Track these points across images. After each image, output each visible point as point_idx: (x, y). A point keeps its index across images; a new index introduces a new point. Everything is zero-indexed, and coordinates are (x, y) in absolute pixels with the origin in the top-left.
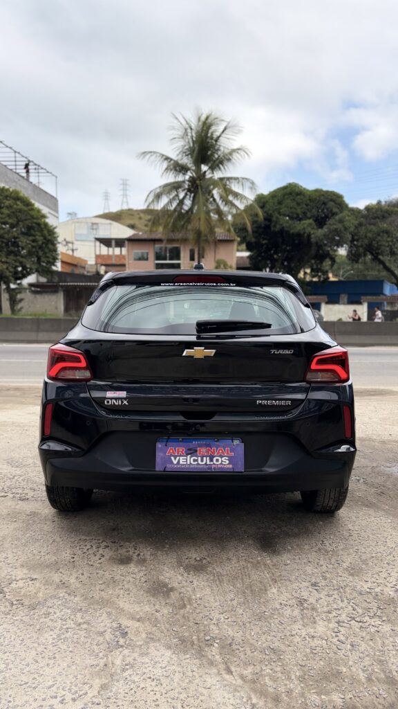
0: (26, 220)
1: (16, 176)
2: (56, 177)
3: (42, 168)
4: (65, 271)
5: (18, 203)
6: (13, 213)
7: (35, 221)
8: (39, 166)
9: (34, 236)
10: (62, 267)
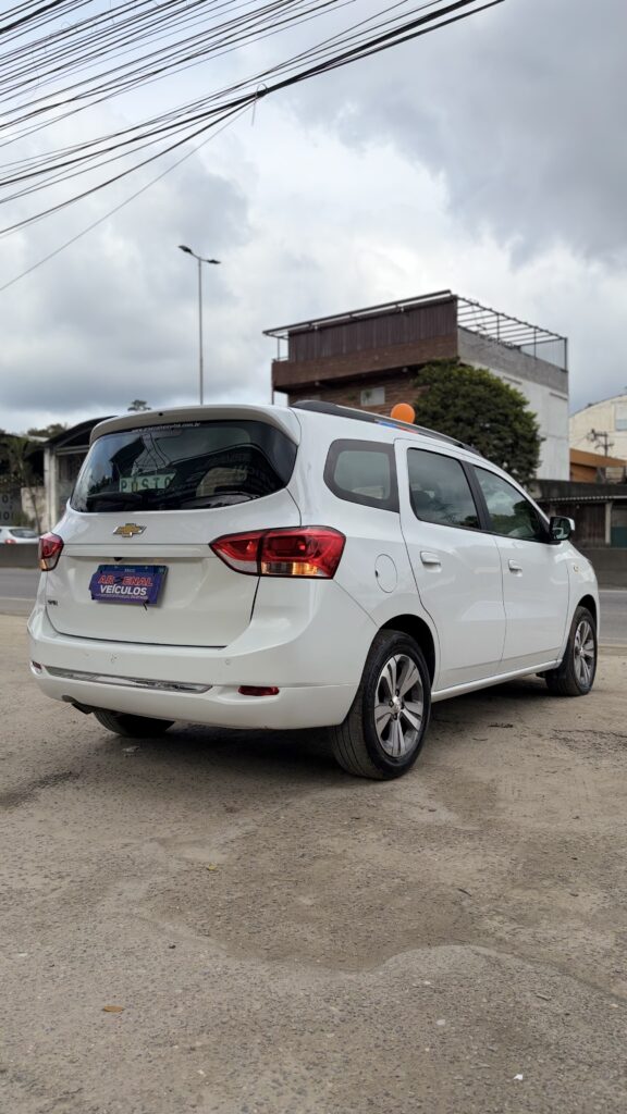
0: (489, 411)
1: (499, 347)
2: (566, 340)
3: (542, 331)
4: (575, 480)
5: (481, 388)
6: (470, 403)
7: (501, 411)
8: (536, 328)
9: (499, 432)
10: (571, 474)
